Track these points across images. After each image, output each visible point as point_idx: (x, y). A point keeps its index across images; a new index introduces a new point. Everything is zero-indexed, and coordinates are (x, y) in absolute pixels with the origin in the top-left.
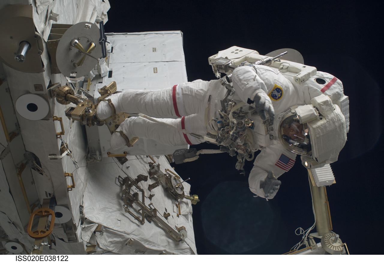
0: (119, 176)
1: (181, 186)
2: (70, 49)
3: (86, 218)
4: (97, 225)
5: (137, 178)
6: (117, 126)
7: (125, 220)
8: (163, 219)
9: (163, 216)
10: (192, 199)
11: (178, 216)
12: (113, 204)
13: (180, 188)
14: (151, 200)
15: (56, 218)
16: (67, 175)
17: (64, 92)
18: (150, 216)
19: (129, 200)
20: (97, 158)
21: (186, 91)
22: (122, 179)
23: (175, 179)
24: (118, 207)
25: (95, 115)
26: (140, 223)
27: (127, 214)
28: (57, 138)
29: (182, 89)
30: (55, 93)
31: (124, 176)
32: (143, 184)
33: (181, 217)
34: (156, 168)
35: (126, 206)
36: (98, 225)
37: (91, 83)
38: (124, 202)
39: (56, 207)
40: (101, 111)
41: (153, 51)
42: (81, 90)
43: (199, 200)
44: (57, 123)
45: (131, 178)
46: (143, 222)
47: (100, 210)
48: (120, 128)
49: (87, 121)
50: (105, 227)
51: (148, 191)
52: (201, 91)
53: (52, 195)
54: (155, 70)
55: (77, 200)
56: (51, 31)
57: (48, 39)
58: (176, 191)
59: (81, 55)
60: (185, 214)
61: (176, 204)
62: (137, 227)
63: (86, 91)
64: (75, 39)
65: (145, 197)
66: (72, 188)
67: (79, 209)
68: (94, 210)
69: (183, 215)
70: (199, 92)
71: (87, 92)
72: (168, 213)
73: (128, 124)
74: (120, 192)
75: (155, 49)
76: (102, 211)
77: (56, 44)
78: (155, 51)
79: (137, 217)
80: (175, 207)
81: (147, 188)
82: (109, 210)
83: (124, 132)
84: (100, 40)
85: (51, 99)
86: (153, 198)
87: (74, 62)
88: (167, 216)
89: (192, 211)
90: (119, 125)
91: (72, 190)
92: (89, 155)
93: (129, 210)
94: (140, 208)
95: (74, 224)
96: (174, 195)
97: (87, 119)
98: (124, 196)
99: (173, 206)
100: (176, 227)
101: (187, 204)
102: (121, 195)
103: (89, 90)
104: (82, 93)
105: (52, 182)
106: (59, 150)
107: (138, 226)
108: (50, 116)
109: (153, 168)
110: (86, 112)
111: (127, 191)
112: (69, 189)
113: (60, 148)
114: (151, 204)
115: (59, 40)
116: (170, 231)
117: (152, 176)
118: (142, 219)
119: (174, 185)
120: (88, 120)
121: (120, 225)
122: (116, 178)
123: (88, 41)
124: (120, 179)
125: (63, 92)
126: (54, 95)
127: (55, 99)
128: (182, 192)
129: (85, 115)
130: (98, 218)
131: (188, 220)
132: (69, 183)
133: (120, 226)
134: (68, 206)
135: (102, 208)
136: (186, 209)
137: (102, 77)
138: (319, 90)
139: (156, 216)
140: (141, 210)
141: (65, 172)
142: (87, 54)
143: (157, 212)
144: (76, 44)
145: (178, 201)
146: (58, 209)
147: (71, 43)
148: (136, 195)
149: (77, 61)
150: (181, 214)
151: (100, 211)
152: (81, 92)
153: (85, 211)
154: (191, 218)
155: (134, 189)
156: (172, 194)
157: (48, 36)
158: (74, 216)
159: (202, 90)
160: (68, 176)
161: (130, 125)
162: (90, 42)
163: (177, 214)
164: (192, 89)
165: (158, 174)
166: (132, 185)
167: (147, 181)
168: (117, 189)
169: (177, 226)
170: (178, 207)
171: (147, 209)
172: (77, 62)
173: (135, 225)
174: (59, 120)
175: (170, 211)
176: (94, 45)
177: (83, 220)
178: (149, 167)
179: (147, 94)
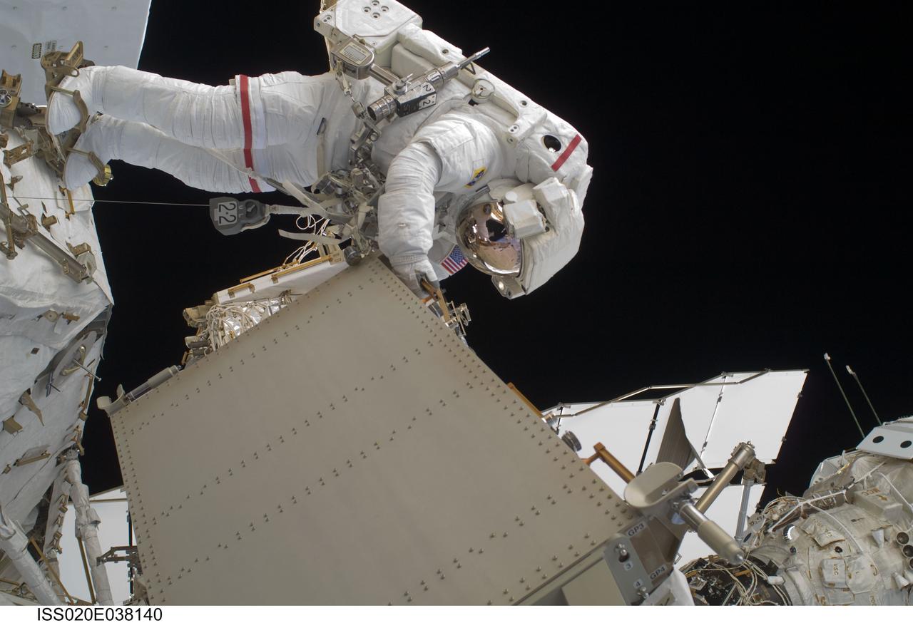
8: (45, 232)
9: (41, 223)
11: (68, 218)
14: (12, 189)
21: (273, 107)
26: (6, 256)
29: (263, 100)
33: (74, 219)
46: (13, 254)
52: (307, 111)
60: (82, 210)
69: (78, 214)
70: (305, 113)
72: (49, 214)
80: (59, 195)
88: (48, 222)
99: (55, 194)
100: (69, 245)
114: (26, 206)
118: (9, 245)
138: (549, 165)
139: (33, 232)
150: (75, 210)
159: (309, 107)
163: (66, 212)
164: (287, 102)
169: (69, 242)
170: (65, 195)
179: (176, 98)
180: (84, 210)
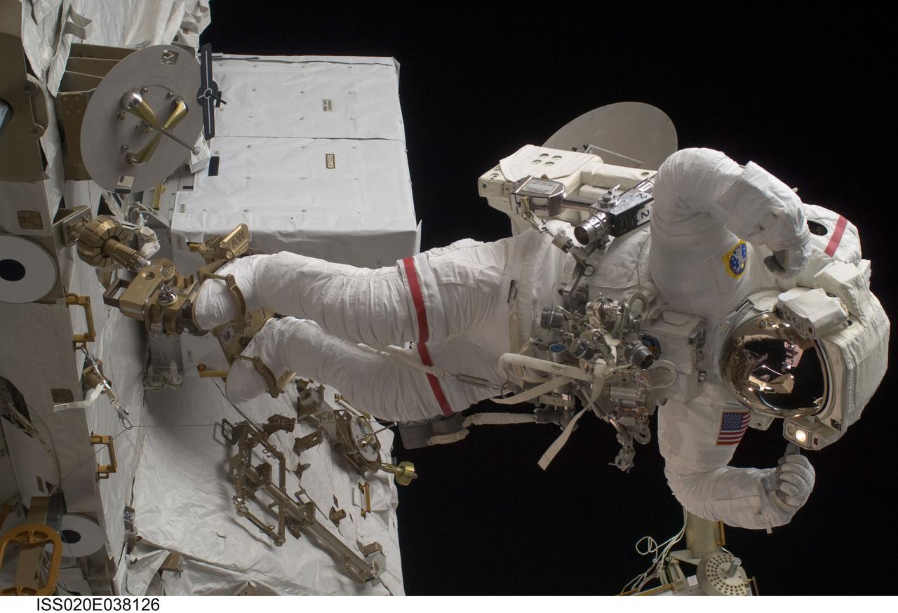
0: (224, 421)
1: (375, 441)
2: (119, 117)
3: (140, 538)
4: (167, 553)
5: (267, 422)
6: (244, 343)
7: (237, 536)
8: (328, 525)
9: (328, 517)
10: (398, 472)
11: (364, 515)
12: (207, 494)
13: (371, 445)
14: (300, 478)
15: (63, 543)
16: (98, 440)
17: (100, 234)
18: (298, 522)
19: (248, 481)
20: (172, 379)
21: (447, 277)
22: (231, 426)
23: (360, 424)
24: (219, 501)
25: (184, 307)
26: (273, 541)
27: (243, 521)
28: (75, 348)
29: (435, 271)
30: (73, 233)
31: (236, 419)
32: (281, 439)
33: (371, 518)
34: (314, 396)
35: (240, 500)
36: (170, 554)
37: (164, 189)
38: (237, 491)
39: (64, 516)
40: (208, 309)
41: (325, 109)
42: (138, 209)
43: (416, 475)
44: (77, 312)
45: (252, 423)
46: (281, 540)
47: (176, 512)
48: (253, 347)
49: (163, 324)
50: (187, 557)
51: (294, 454)
53: (55, 488)
54: (330, 161)
55: (119, 496)
56: (69, 65)
57: (62, 89)
58: (362, 452)
59: (148, 132)
60: (380, 509)
61: (360, 484)
62: (266, 551)
63: (151, 211)
64: (134, 90)
65: (286, 471)
66: (110, 474)
67: (123, 515)
68: (160, 513)
69: (375, 512)
70: (488, 275)
71: (154, 213)
72: (340, 508)
73: (276, 338)
74: (225, 462)
75: (330, 103)
76: (178, 516)
77: (83, 102)
78: (330, 108)
79: (267, 526)
80: (357, 491)
81: (291, 447)
82: (198, 510)
83: (265, 359)
84: (200, 93)
85: (63, 250)
86: (305, 473)
87: (129, 151)
88: (337, 517)
89: (397, 502)
90: (250, 339)
91: (110, 478)
92: (151, 368)
93: (248, 509)
94: (273, 501)
95: (110, 558)
96: (357, 463)
97: (164, 317)
98: (235, 471)
99: (353, 490)
100: (359, 544)
101: (385, 482)
102: (227, 467)
103: (157, 209)
104: (141, 215)
105: (56, 457)
106: (80, 379)
107: (269, 547)
108: (58, 294)
109: (308, 395)
110: (160, 297)
111: (243, 459)
112: (101, 475)
113: (80, 371)
114: (303, 491)
115: (93, 92)
116: (346, 558)
117: (305, 416)
118: (279, 530)
119: (357, 437)
120: (166, 320)
121: (223, 550)
122: (217, 424)
123: (169, 96)
124: (226, 426)
125: (96, 234)
126: (72, 239)
127: (74, 248)
128: (376, 455)
129: (159, 308)
130: (171, 535)
131: (387, 524)
132: (102, 458)
133: (223, 553)
134: (95, 517)
135: (180, 505)
136: (383, 496)
137: (192, 172)
138: (822, 251)
139: (312, 521)
140: (277, 506)
141: (92, 434)
142: (163, 132)
143: (317, 510)
144: (137, 106)
145: (364, 477)
146: (69, 522)
147: (122, 103)
148: (265, 469)
149: (136, 150)
150: (372, 509)
151: (175, 514)
152: (138, 215)
153: (138, 520)
154: (393, 518)
155: (260, 453)
156: (350, 460)
157: (60, 79)
158: (110, 540)
159: (492, 268)
160: (101, 442)
161: (281, 341)
162: (172, 99)
163: (362, 510)
164: (464, 267)
165: (320, 411)
166: (254, 442)
167: (292, 431)
168: (219, 453)
169: (360, 540)
170: (363, 493)
171: (292, 506)
172: (137, 152)
173: (260, 545)
174: (80, 305)
175: (344, 505)
176: (185, 107)
177: (133, 542)
178: (296, 390)
179: (330, 282)
180: (383, 509)
